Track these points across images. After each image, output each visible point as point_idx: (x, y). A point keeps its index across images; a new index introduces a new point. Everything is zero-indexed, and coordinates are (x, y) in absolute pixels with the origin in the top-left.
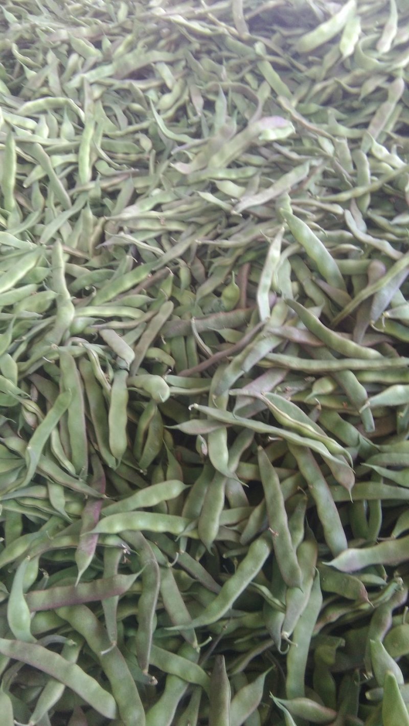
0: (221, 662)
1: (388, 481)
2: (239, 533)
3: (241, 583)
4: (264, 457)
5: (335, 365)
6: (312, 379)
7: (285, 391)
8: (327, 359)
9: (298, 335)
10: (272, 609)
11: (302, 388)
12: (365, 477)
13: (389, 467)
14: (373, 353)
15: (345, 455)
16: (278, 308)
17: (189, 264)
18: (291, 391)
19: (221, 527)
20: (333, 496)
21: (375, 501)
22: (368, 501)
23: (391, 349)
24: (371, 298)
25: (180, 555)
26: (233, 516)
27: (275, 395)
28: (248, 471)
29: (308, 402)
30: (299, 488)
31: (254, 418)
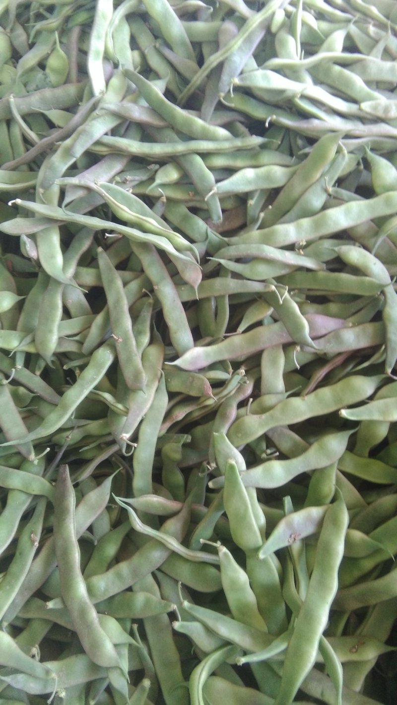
0: (65, 471)
1: (236, 275)
2: (81, 343)
3: (81, 392)
4: (105, 260)
5: (180, 147)
6: (157, 166)
7: (124, 182)
8: (172, 141)
9: (138, 112)
10: (116, 415)
11: (144, 177)
12: (213, 273)
13: (238, 260)
14: (223, 132)
15: (191, 250)
16: (115, 81)
17: (8, 30)
18: (131, 181)
19: (61, 339)
20: (180, 296)
21: (223, 297)
22: (216, 298)
23: (242, 129)
24: (220, 67)
25: (16, 370)
26: (73, 326)
27: (113, 186)
28: (89, 277)
29: (151, 194)
30: (144, 290)
31: (91, 213)
